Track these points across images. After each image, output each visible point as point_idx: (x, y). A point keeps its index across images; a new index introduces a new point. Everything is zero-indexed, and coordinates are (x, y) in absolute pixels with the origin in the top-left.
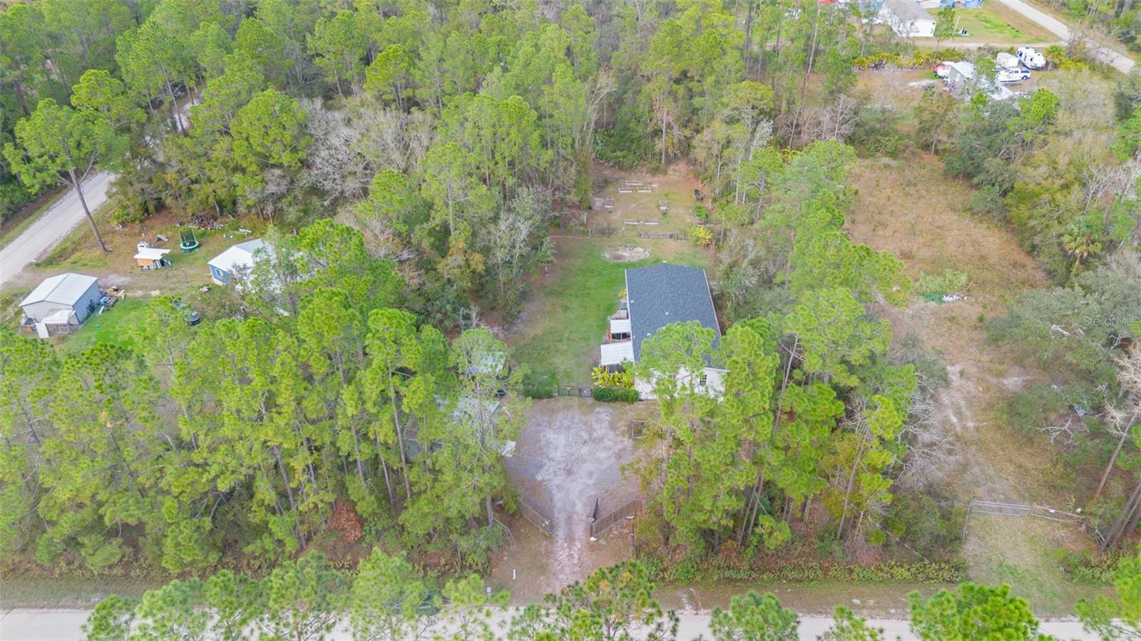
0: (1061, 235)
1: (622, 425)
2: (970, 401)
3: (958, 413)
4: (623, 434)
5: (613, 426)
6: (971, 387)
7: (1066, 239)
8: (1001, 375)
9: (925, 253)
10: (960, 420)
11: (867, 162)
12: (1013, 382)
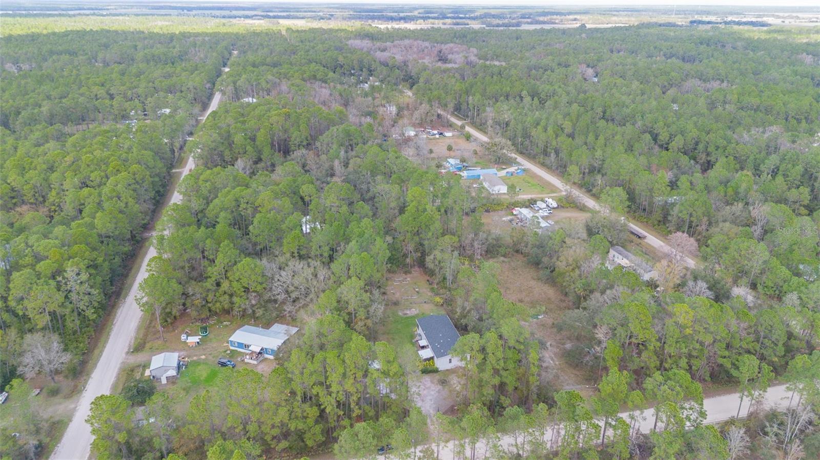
0: (575, 288)
1: (435, 381)
2: (555, 354)
3: (552, 359)
4: (437, 384)
5: (432, 382)
6: (555, 350)
7: (576, 290)
8: (563, 344)
9: (527, 299)
10: (554, 362)
11: (495, 260)
12: (568, 346)
